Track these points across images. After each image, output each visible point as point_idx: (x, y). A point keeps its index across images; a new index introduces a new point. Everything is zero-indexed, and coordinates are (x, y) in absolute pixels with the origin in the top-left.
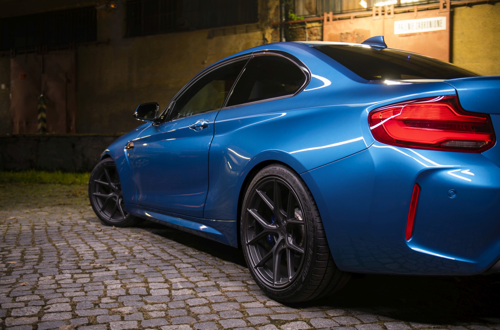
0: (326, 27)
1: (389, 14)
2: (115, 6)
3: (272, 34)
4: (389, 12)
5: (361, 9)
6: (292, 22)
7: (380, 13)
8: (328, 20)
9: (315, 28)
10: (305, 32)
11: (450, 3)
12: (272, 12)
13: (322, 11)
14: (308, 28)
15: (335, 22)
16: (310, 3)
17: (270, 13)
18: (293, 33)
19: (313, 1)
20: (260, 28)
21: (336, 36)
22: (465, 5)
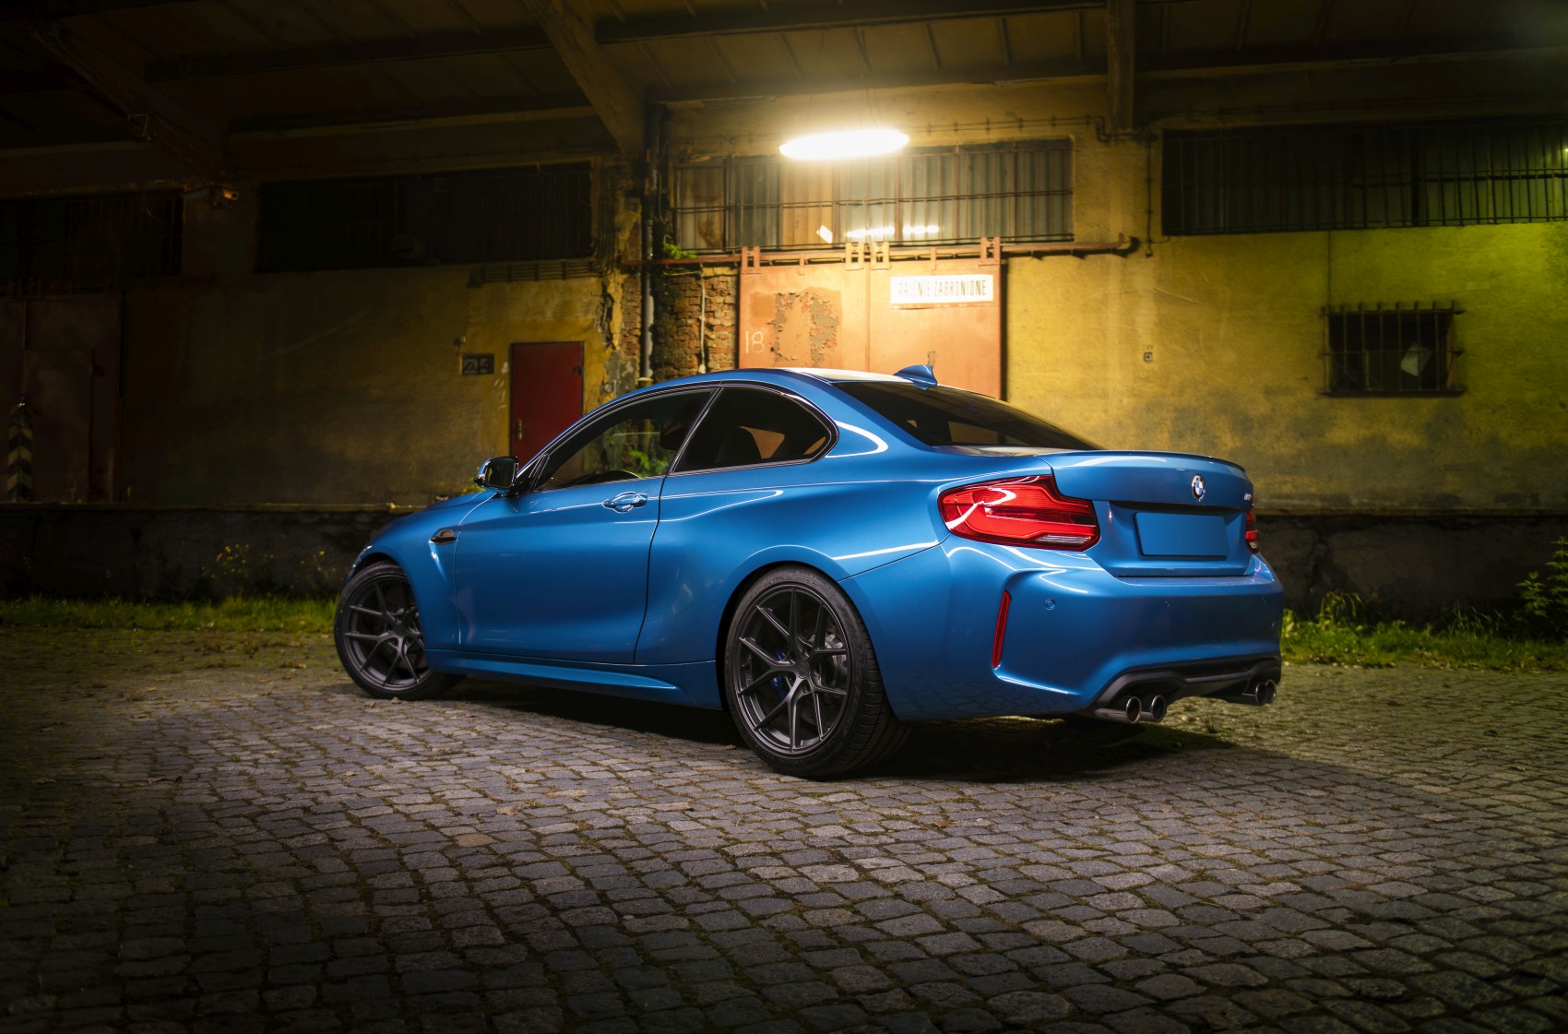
0: (744, 278)
1: (880, 260)
2: (234, 196)
3: (623, 286)
4: (879, 255)
5: (820, 246)
6: (671, 261)
7: (861, 257)
8: (751, 264)
9: (721, 278)
10: (700, 286)
11: (1001, 247)
12: (624, 236)
13: (737, 243)
14: (706, 278)
15: (764, 269)
16: (710, 223)
17: (621, 238)
18: (672, 287)
19: (717, 218)
20: (596, 271)
21: (768, 298)
22: (1028, 254)
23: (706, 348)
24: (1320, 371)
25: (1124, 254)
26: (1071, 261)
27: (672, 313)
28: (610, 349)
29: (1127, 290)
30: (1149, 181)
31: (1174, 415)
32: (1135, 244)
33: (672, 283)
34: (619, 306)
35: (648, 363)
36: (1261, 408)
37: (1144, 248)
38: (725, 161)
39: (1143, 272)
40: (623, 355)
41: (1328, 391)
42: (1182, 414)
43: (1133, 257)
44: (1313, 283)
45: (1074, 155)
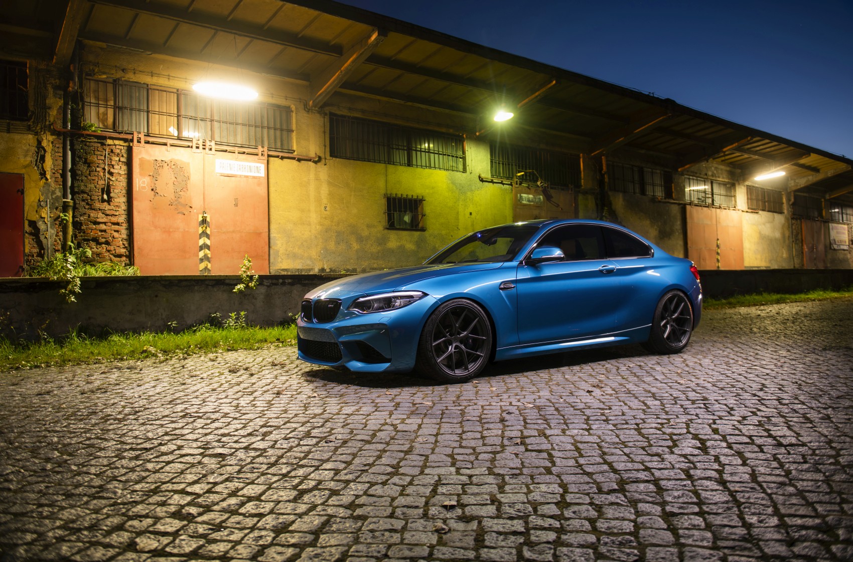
0: (134, 148)
1: (211, 149)
3: (52, 143)
4: (210, 147)
5: (170, 137)
6: (88, 133)
7: (201, 147)
9: (117, 147)
10: (105, 150)
11: (268, 152)
12: (53, 113)
13: (123, 127)
14: (109, 145)
15: (147, 145)
16: (106, 114)
17: (51, 113)
18: (86, 148)
19: (110, 112)
20: (33, 131)
21: (149, 161)
22: (278, 157)
23: (109, 186)
24: (384, 219)
25: (316, 162)
26: (295, 162)
27: (86, 162)
28: (44, 180)
29: (317, 179)
30: (325, 132)
31: (336, 234)
32: (320, 159)
33: (86, 145)
34: (50, 154)
35: (69, 191)
36: (365, 233)
37: (323, 161)
38: (115, 81)
39: (323, 171)
40: (53, 185)
41: (387, 227)
42: (339, 234)
43: (319, 164)
44: (381, 184)
45: (294, 115)
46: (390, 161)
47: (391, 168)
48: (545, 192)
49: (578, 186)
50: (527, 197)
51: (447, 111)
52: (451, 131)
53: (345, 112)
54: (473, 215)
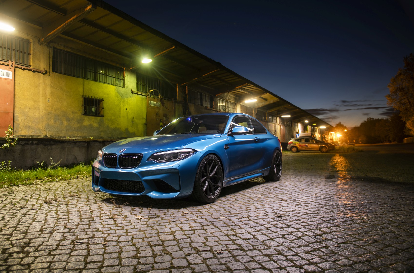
11: (15, 65)
22: (21, 68)
24: (81, 109)
25: (44, 74)
26: (31, 73)
29: (44, 83)
30: (50, 57)
31: (54, 116)
32: (46, 72)
36: (71, 116)
37: (48, 73)
39: (48, 79)
41: (83, 114)
42: (56, 116)
43: (46, 75)
44: (81, 90)
45: (32, 45)
46: (85, 77)
47: (86, 81)
48: (161, 101)
49: (175, 99)
50: (153, 103)
51: (116, 54)
52: (118, 65)
53: (62, 48)
54: (128, 110)
